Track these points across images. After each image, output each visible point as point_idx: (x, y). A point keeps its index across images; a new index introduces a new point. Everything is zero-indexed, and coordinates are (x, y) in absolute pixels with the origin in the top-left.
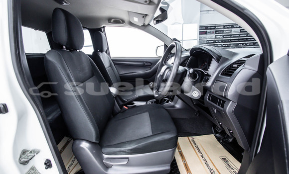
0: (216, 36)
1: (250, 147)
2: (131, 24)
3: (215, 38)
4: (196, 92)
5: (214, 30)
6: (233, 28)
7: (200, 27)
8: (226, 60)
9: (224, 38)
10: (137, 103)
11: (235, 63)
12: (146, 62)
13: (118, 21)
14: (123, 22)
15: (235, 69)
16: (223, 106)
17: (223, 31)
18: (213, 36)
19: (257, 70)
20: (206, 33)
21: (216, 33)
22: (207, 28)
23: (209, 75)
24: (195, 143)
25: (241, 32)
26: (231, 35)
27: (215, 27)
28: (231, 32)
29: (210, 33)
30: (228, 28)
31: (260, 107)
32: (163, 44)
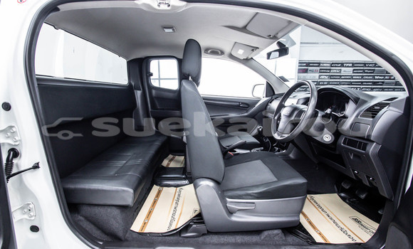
0: (320, 76)
1: (395, 194)
2: (231, 57)
3: (319, 79)
4: (327, 135)
5: (318, 68)
6: (343, 66)
7: (300, 63)
8: (365, 102)
9: (331, 79)
10: (238, 151)
11: (376, 105)
12: (242, 103)
13: (216, 52)
14: (222, 53)
15: (378, 111)
16: (364, 149)
17: (330, 70)
18: (317, 75)
19: (402, 112)
20: (306, 71)
21: (320, 72)
22: (308, 64)
23: (345, 117)
24: (315, 202)
25: (353, 73)
26: (341, 76)
27: (319, 63)
28: (340, 72)
29: (312, 71)
30: (336, 66)
31: (406, 150)
32: (264, 82)
